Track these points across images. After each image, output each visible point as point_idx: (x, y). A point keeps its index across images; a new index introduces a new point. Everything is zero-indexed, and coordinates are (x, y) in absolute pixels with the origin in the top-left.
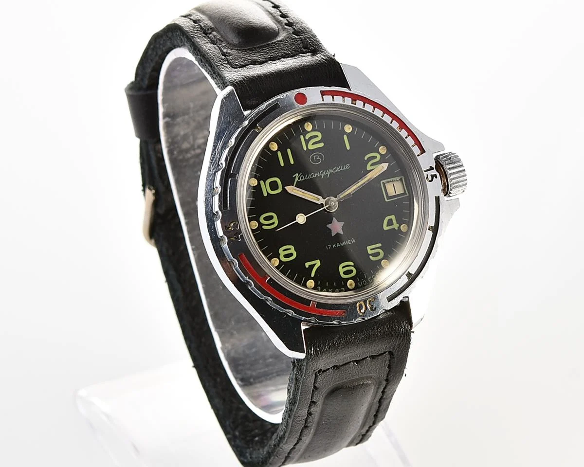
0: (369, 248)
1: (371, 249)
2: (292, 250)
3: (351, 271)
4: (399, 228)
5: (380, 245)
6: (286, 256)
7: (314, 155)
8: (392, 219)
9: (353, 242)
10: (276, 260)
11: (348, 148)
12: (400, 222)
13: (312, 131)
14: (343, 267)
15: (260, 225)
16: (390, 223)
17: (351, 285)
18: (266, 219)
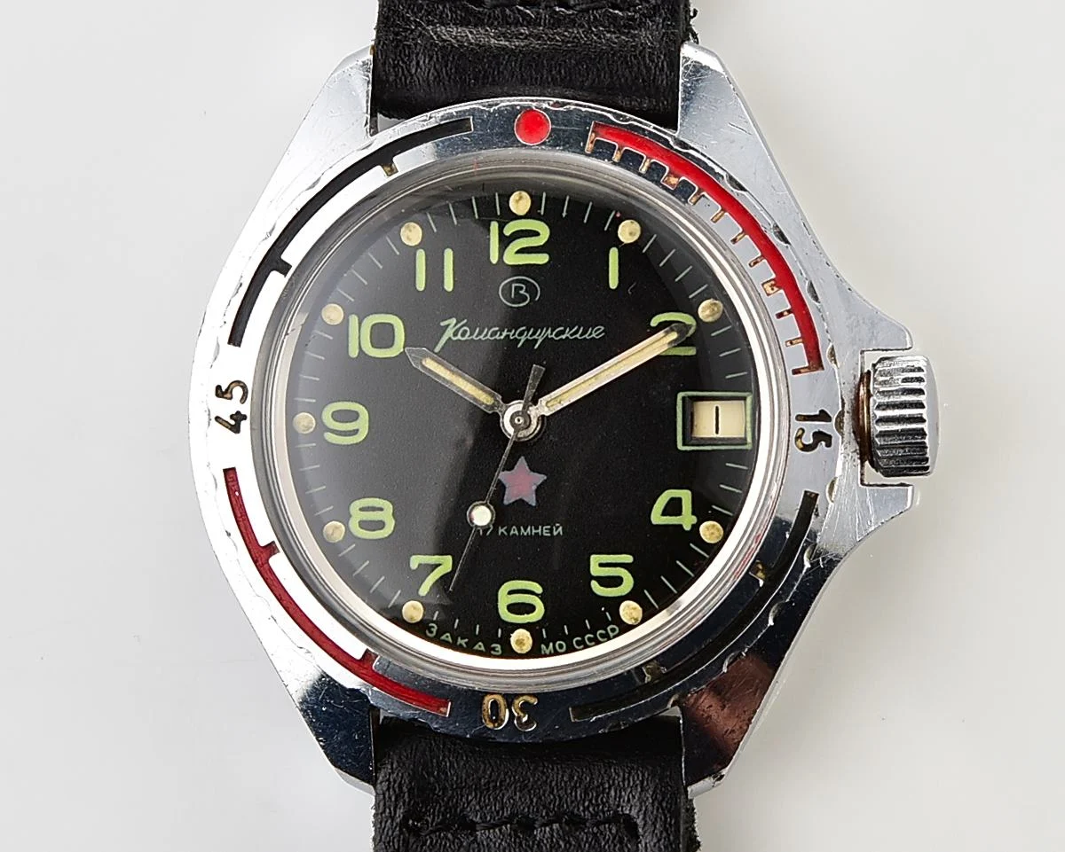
0: (595, 560)
1: (601, 565)
2: (387, 515)
4: (696, 527)
5: (628, 559)
6: (365, 525)
7: (513, 282)
8: (679, 500)
9: (555, 533)
10: (337, 528)
11: (613, 282)
12: (702, 512)
13: (525, 217)
14: (511, 592)
15: (321, 427)
16: (674, 507)
17: (520, 642)
18: (340, 416)
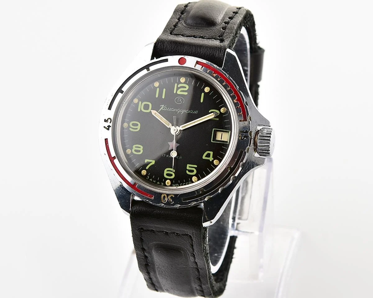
0: (188, 165)
1: (189, 167)
2: (141, 149)
3: (171, 175)
4: (213, 161)
5: (196, 166)
6: (136, 151)
7: (178, 98)
8: (210, 154)
9: (180, 158)
10: (129, 151)
11: (202, 101)
12: (215, 157)
13: (183, 83)
14: (168, 171)
15: (129, 127)
16: (208, 155)
17: (168, 183)
18: (133, 125)
